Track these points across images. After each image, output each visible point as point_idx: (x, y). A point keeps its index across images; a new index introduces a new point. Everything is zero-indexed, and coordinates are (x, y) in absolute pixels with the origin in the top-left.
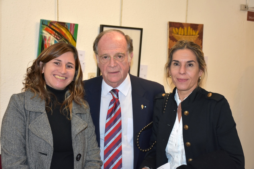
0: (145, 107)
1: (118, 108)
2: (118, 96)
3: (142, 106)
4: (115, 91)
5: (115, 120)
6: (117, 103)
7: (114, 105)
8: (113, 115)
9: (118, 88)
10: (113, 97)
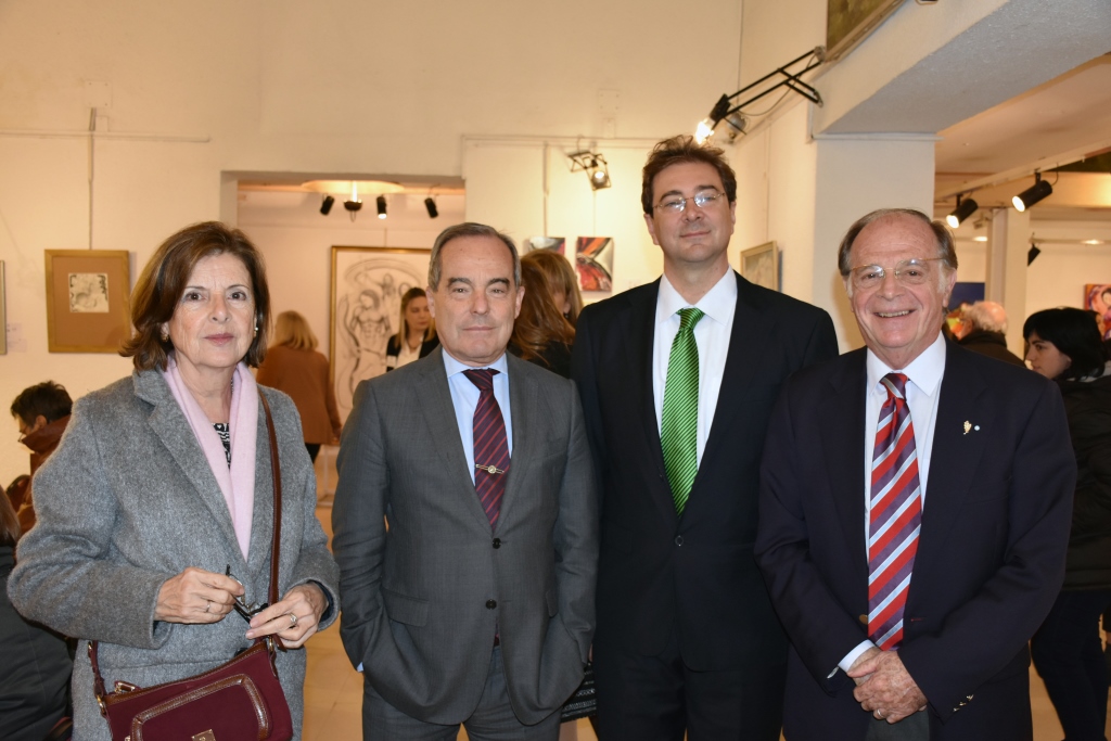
0: (977, 428)
1: (905, 424)
2: (903, 391)
3: (967, 426)
4: (895, 380)
5: (898, 460)
6: (902, 410)
7: (893, 417)
8: (892, 448)
9: (906, 371)
10: (890, 394)
